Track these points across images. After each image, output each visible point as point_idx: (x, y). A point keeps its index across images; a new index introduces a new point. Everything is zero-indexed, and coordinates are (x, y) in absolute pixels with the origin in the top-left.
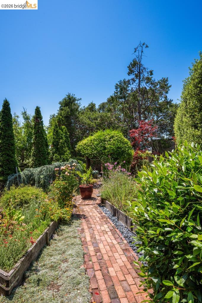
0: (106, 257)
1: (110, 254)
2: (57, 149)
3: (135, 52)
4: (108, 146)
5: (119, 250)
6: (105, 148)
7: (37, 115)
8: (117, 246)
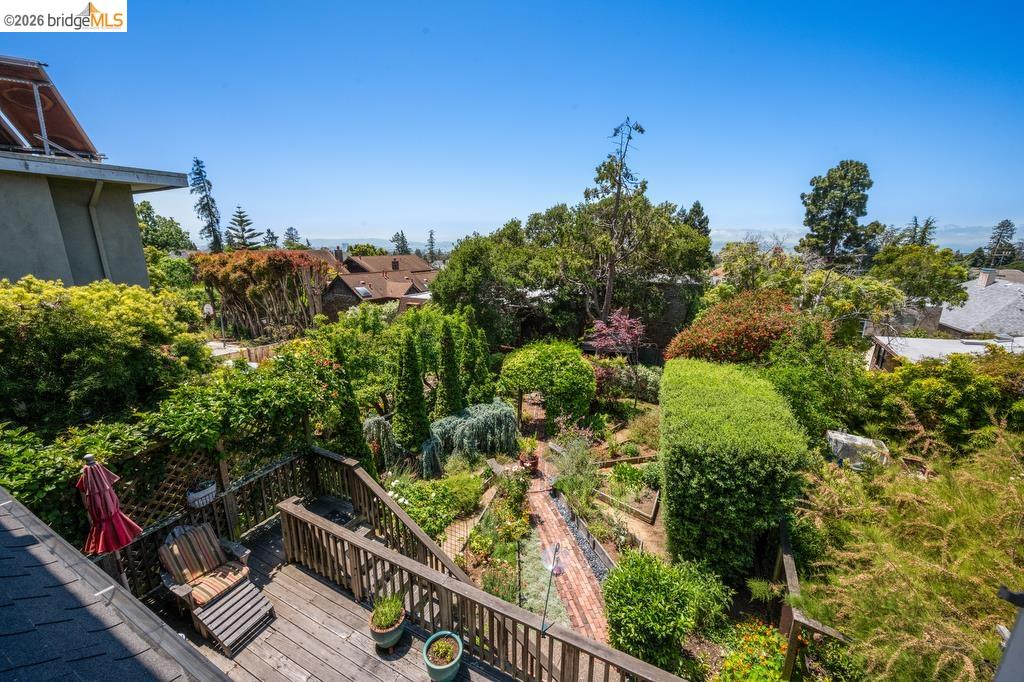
0: (574, 587)
1: (577, 582)
2: (473, 375)
3: (615, 135)
4: (557, 380)
5: (585, 578)
6: (552, 383)
7: (446, 334)
8: (582, 571)
